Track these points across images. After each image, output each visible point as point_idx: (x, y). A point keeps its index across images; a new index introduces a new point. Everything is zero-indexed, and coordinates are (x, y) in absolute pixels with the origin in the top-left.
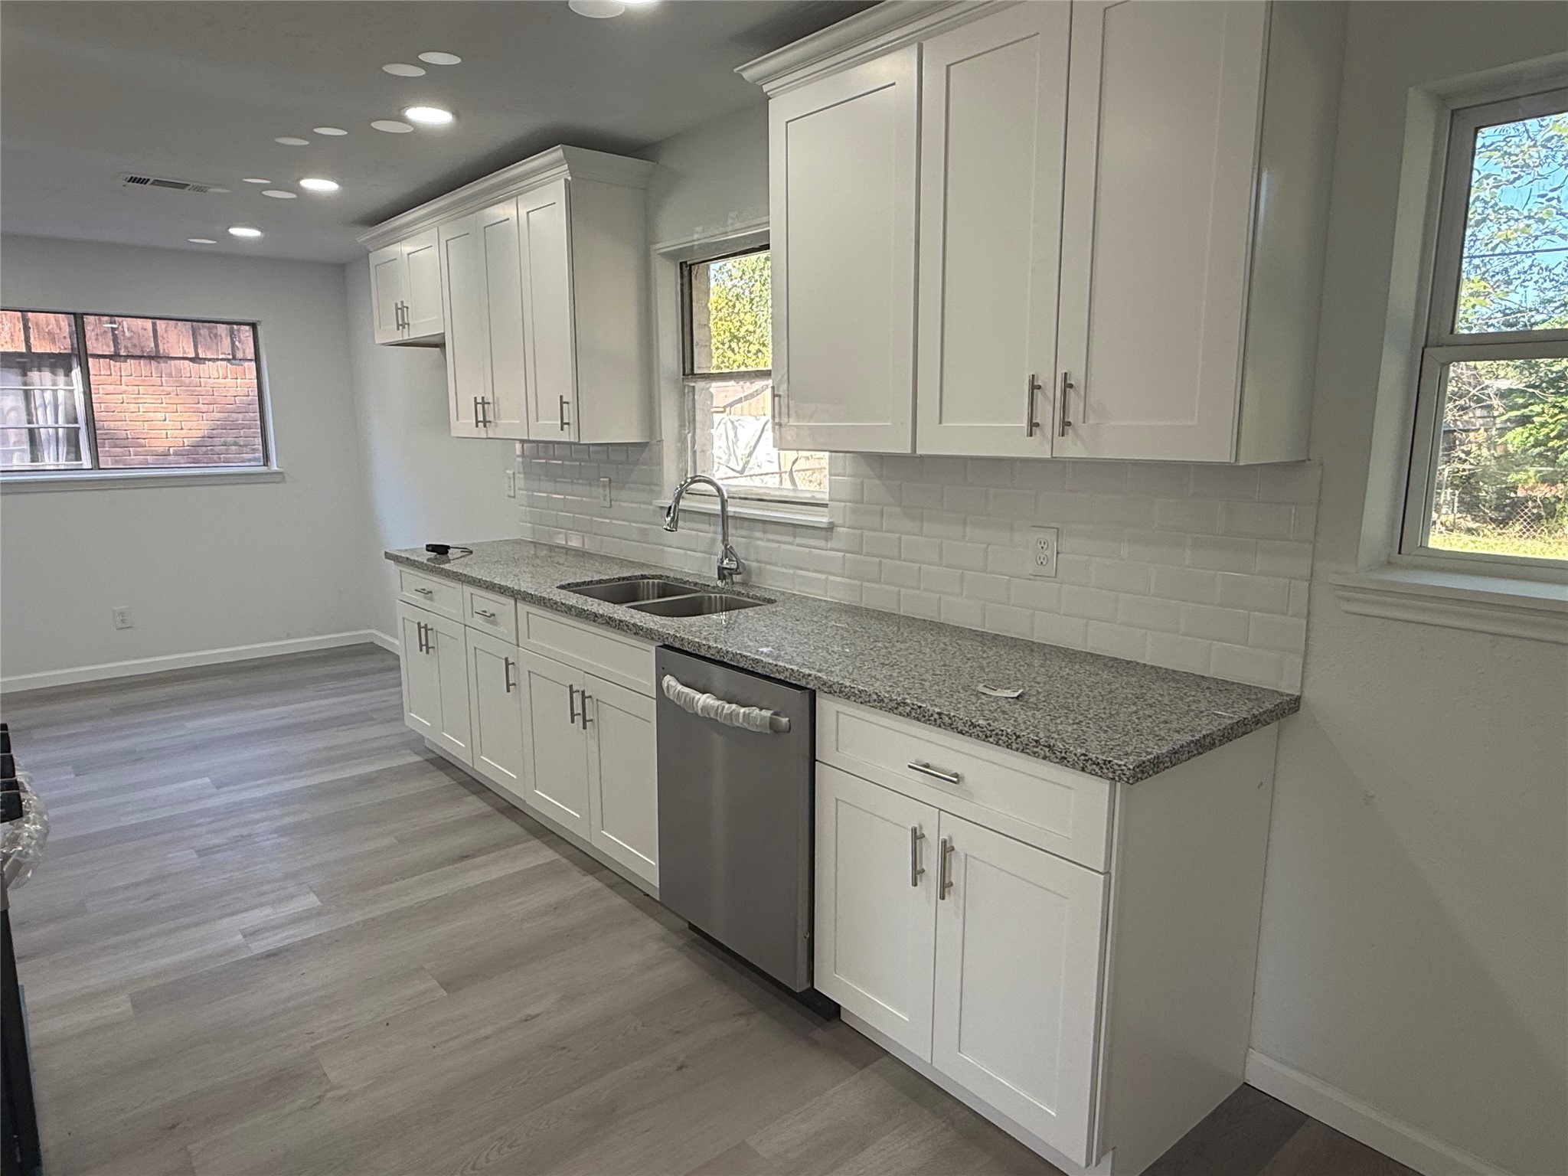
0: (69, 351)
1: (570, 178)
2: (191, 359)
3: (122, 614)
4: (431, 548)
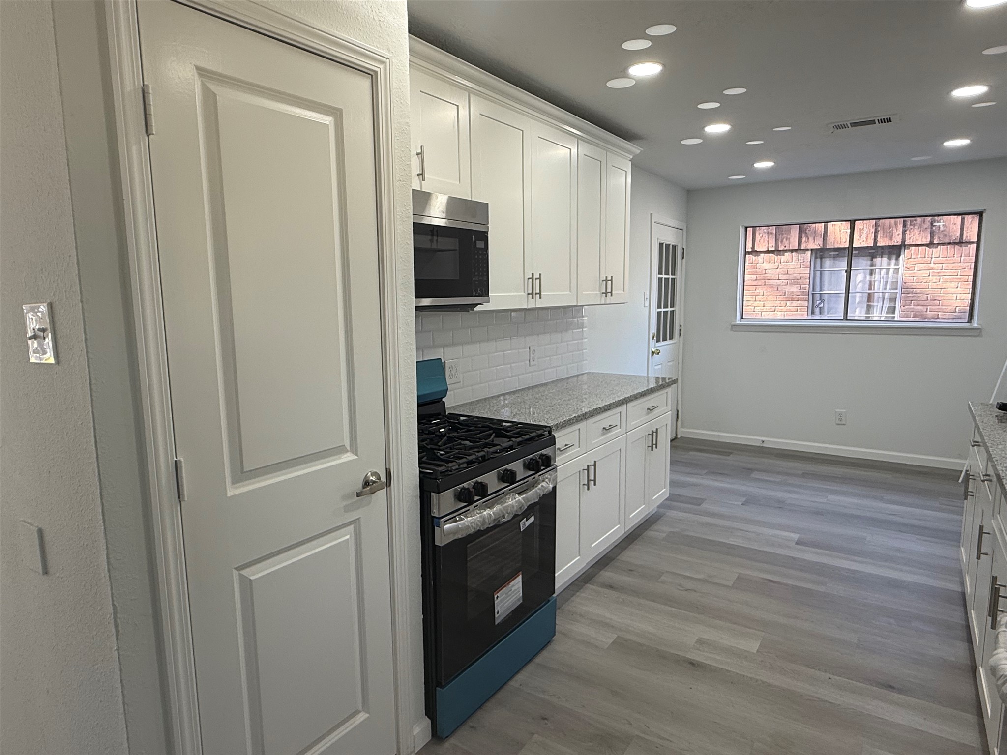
0: (900, 243)
3: (840, 415)
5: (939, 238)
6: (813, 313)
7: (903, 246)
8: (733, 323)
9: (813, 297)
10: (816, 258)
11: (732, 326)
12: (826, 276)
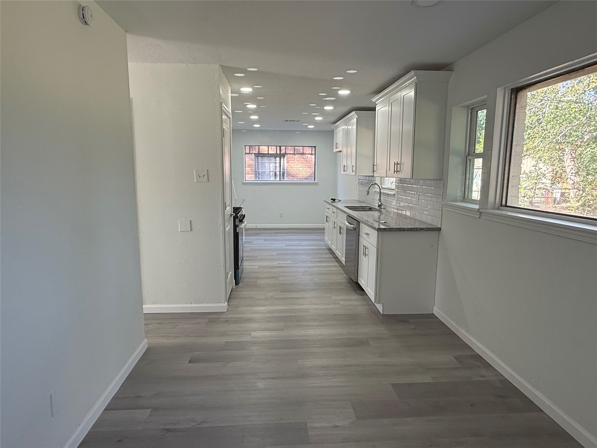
0: (284, 153)
1: (357, 117)
2: (310, 154)
3: (281, 213)
4: (332, 199)
5: (296, 152)
6: (256, 179)
7: (286, 154)
8: (243, 182)
9: (256, 173)
10: (256, 157)
11: (243, 183)
12: (260, 164)
